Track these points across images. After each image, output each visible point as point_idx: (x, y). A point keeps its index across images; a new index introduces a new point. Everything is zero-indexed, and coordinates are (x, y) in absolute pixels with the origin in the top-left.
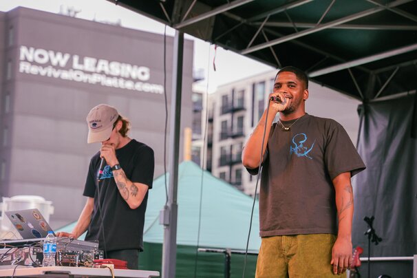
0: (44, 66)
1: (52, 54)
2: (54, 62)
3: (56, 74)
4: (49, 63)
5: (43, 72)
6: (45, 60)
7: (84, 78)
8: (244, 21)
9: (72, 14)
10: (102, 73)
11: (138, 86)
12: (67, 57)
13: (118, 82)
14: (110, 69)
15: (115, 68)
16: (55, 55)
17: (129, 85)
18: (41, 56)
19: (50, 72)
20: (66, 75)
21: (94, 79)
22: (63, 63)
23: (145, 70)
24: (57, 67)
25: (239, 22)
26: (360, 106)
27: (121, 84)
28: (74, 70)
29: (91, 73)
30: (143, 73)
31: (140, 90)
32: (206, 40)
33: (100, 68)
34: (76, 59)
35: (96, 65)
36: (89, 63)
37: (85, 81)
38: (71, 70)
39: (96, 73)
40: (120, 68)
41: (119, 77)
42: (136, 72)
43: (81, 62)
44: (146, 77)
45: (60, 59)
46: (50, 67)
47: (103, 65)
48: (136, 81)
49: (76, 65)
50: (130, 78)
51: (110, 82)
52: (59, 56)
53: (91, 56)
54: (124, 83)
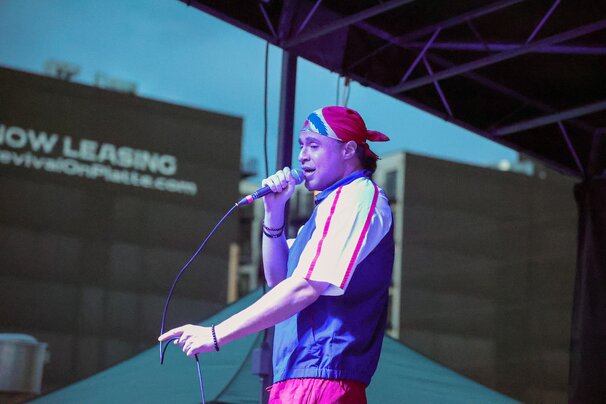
0: (20, 151)
1: (32, 134)
2: (36, 145)
3: (38, 164)
4: (28, 148)
5: (18, 160)
6: (21, 143)
7: (78, 169)
8: (395, 40)
9: (63, 76)
10: (107, 163)
11: (160, 184)
12: (54, 139)
13: (130, 177)
14: (118, 157)
15: (126, 156)
16: (37, 135)
17: (146, 181)
18: (16, 137)
19: (28, 160)
20: (52, 165)
21: (94, 172)
22: (48, 147)
23: (170, 159)
24: (40, 154)
25: (386, 42)
26: (577, 186)
27: (134, 179)
28: (65, 158)
29: (89, 163)
30: (167, 165)
31: (161, 189)
32: (333, 69)
33: (103, 156)
34: (67, 142)
35: (98, 151)
36: (87, 148)
37: (81, 175)
38: (60, 158)
39: (97, 162)
40: (133, 157)
41: (131, 170)
42: (156, 163)
43: (75, 146)
44: (172, 170)
45: (44, 142)
46: (29, 153)
47: (108, 152)
48: (156, 175)
49: (67, 150)
50: (147, 172)
51: (117, 177)
52: (43, 138)
53: (91, 138)
54: (139, 177)
